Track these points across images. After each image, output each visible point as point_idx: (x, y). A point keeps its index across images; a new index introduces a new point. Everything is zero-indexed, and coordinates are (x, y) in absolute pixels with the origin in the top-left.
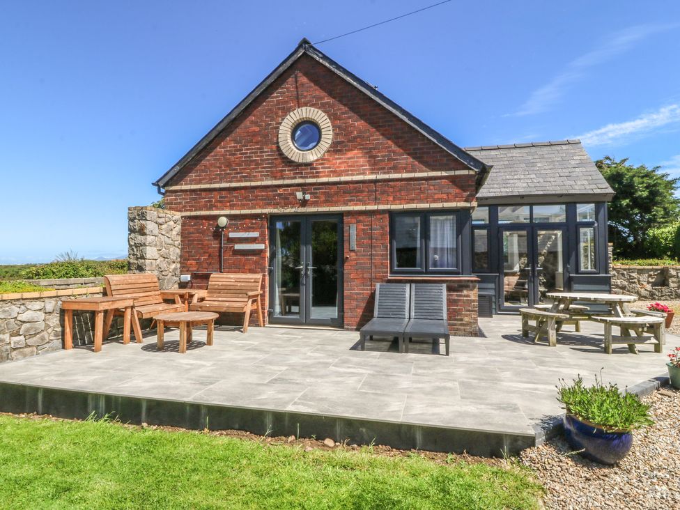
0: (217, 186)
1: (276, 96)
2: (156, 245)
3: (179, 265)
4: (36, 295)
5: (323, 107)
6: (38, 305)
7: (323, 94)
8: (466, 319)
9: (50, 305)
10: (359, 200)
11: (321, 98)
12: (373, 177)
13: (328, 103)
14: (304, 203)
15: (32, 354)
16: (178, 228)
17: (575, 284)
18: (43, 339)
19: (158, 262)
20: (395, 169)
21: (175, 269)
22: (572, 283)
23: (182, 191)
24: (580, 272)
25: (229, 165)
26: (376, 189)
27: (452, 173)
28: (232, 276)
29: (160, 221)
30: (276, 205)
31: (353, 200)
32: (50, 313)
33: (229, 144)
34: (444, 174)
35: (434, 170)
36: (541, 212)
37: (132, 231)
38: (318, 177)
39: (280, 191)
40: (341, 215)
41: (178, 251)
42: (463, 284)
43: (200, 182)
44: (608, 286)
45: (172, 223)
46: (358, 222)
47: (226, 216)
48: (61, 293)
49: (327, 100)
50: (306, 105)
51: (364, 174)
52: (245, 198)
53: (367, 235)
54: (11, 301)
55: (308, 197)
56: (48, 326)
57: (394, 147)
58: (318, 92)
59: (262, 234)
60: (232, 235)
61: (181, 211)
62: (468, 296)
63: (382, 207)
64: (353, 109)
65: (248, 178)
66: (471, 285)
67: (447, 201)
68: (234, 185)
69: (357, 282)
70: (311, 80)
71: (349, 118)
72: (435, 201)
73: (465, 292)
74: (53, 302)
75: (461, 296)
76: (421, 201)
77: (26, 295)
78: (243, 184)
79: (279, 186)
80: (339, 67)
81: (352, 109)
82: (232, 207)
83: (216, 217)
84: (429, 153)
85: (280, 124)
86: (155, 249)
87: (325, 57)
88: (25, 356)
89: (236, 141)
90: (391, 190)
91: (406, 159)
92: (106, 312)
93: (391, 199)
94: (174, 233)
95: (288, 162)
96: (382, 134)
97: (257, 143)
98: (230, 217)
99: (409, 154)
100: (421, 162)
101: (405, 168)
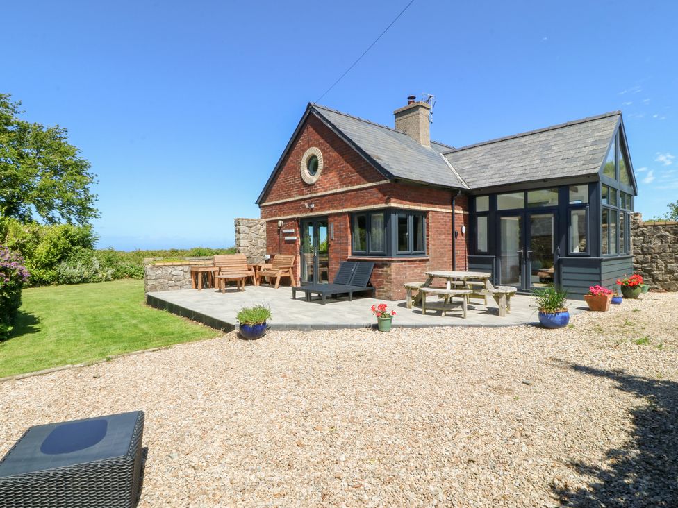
0: (278, 202)
1: (300, 142)
2: (247, 239)
3: (265, 250)
4: (179, 264)
5: (319, 146)
6: (180, 268)
7: (319, 137)
8: (386, 288)
9: (186, 269)
10: (335, 206)
11: (318, 140)
12: (341, 190)
13: (321, 143)
14: (312, 210)
15: (178, 289)
16: (264, 228)
17: (564, 266)
18: (183, 283)
19: (249, 248)
20: (352, 183)
21: (263, 252)
22: (561, 265)
23: (266, 206)
24: (569, 254)
25: (282, 188)
26: (342, 198)
27: (378, 183)
28: (283, 256)
29: (249, 225)
31: (332, 206)
32: (186, 272)
33: (282, 176)
34: (373, 184)
35: (370, 182)
36: (534, 197)
37: (236, 232)
38: (317, 192)
39: (302, 203)
40: (327, 217)
41: (265, 241)
42: (384, 262)
43: (272, 200)
44: (598, 269)
45: (259, 226)
46: (335, 220)
47: (281, 220)
48: (191, 263)
49: (320, 140)
50: (312, 146)
51: (337, 188)
52: (289, 208)
53: (339, 229)
54: (168, 266)
55: (313, 206)
56: (185, 278)
57: (351, 169)
58: (317, 136)
59: (296, 231)
60: (284, 231)
61: (265, 218)
62: (387, 271)
63: (345, 210)
65: (290, 196)
66: (388, 263)
68: (284, 201)
69: (334, 260)
70: (314, 129)
71: (330, 151)
72: (370, 204)
73: (385, 269)
74: (187, 267)
75: (383, 271)
76: (364, 204)
77: (174, 264)
78: (288, 200)
79: (302, 200)
81: (332, 145)
82: (284, 214)
83: (276, 221)
84: (367, 170)
85: (301, 160)
86: (247, 241)
87: (318, 113)
88: (175, 289)
89: (286, 174)
90: (349, 198)
91: (356, 176)
92: (203, 272)
93: (349, 204)
94: (261, 231)
95: (305, 184)
96: (345, 160)
97: (293, 174)
98: (284, 220)
99: (357, 172)
100: (363, 177)
101: (356, 182)
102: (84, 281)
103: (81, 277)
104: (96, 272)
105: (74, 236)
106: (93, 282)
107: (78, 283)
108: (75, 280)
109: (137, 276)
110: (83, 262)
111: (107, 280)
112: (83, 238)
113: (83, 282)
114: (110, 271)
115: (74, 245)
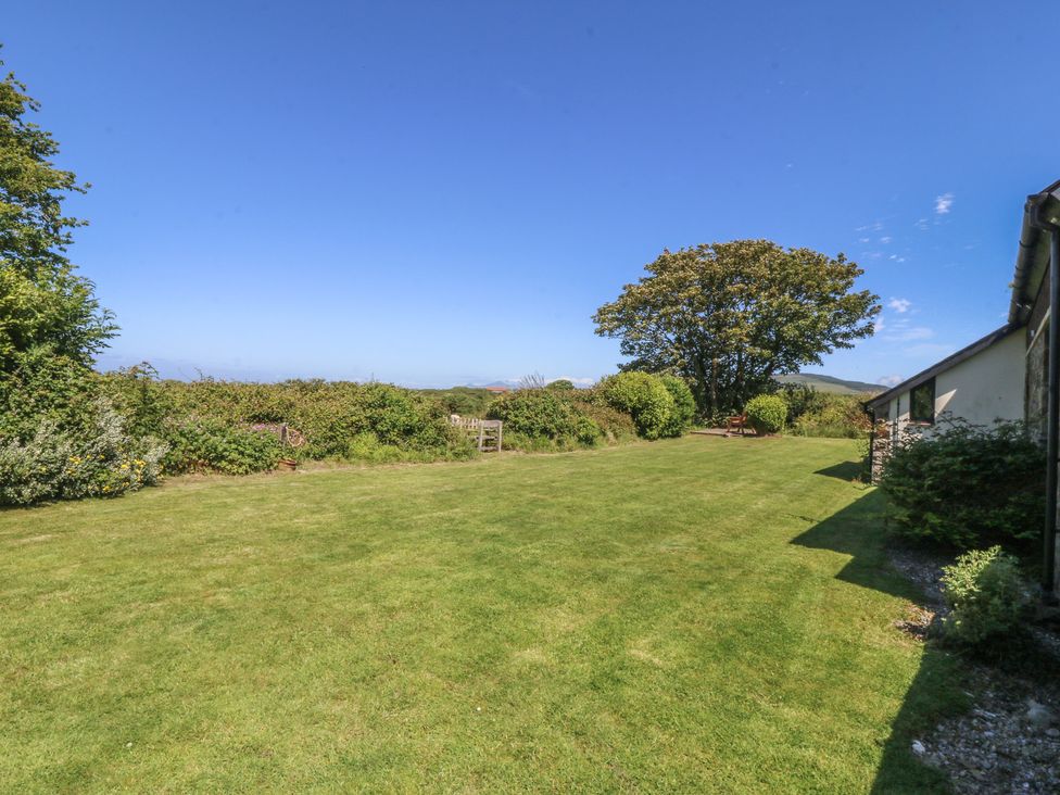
102: (63, 490)
103: (51, 475)
104: (109, 456)
105: (26, 314)
106: (99, 495)
107: (37, 501)
108: (26, 492)
109: (231, 462)
110: (59, 416)
111: (148, 483)
112: (58, 324)
113: (59, 496)
114: (156, 450)
115: (22, 345)
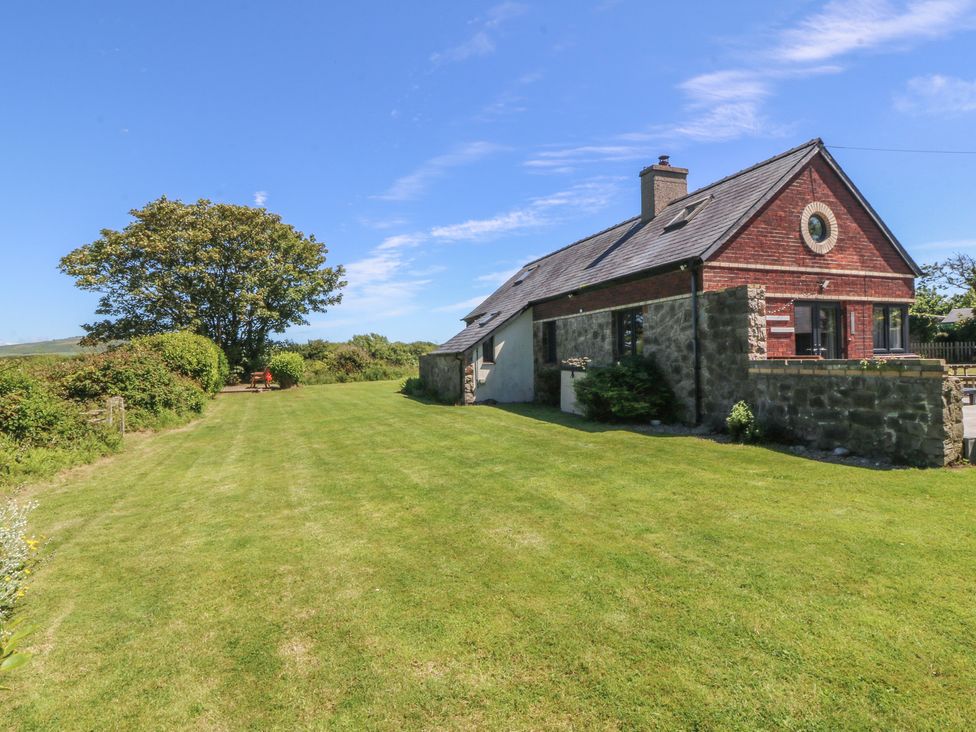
0: (753, 266)
1: (797, 186)
5: (830, 204)
7: (830, 193)
10: (855, 292)
11: (828, 196)
12: (862, 273)
13: (834, 203)
14: (821, 291)
20: (874, 268)
23: (720, 268)
25: (761, 245)
26: (865, 284)
27: (905, 276)
30: (801, 291)
31: (852, 291)
34: (901, 276)
35: (896, 272)
38: (829, 268)
39: (803, 278)
40: (845, 302)
43: (736, 260)
46: (855, 310)
49: (832, 199)
50: (819, 199)
51: (857, 270)
52: (776, 282)
53: (860, 322)
55: (824, 285)
57: (874, 250)
58: (827, 191)
59: (791, 318)
63: (869, 299)
64: (850, 212)
65: (778, 261)
67: (902, 297)
68: (768, 267)
70: (821, 177)
71: (847, 219)
72: (896, 296)
78: (775, 268)
79: (802, 273)
80: (842, 172)
84: (892, 258)
85: (801, 213)
87: (833, 160)
89: (767, 224)
90: (873, 285)
91: (880, 261)
93: (874, 292)
95: (808, 251)
96: (867, 238)
97: (784, 228)
99: (882, 257)
100: (889, 265)
101: (880, 268)
